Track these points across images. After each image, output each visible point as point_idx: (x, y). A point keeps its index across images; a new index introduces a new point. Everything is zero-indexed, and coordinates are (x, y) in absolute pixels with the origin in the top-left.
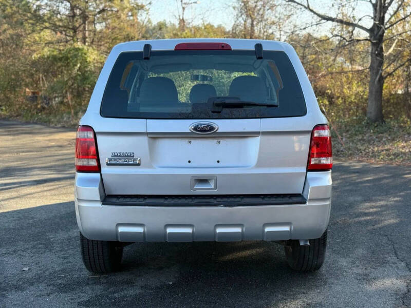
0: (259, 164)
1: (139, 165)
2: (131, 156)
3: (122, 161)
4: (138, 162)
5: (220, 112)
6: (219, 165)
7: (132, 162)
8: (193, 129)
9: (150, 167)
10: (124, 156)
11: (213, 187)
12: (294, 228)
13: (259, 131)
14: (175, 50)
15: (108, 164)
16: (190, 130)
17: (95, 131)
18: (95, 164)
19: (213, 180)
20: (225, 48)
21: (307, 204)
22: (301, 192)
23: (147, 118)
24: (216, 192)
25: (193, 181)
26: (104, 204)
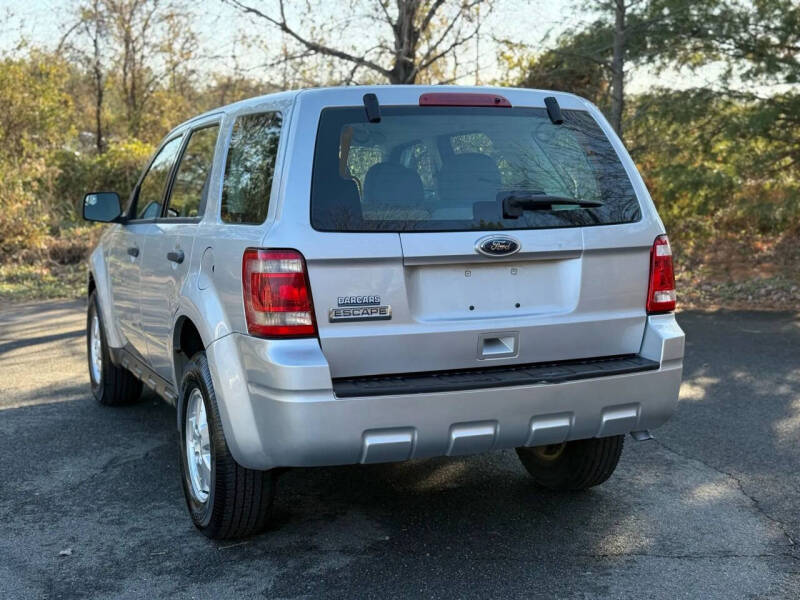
0: (582, 308)
1: (389, 318)
2: (375, 303)
3: (359, 313)
4: (388, 314)
5: (516, 218)
6: (519, 311)
7: (378, 315)
8: (483, 249)
9: (410, 321)
10: (362, 304)
11: (512, 351)
12: (642, 411)
13: (580, 248)
14: (421, 105)
15: (332, 321)
16: (477, 251)
17: (306, 258)
18: (307, 322)
19: (513, 339)
20: (501, 104)
21: (660, 370)
22: (636, 350)
23: (399, 232)
24: (516, 360)
25: (482, 342)
26: (339, 395)
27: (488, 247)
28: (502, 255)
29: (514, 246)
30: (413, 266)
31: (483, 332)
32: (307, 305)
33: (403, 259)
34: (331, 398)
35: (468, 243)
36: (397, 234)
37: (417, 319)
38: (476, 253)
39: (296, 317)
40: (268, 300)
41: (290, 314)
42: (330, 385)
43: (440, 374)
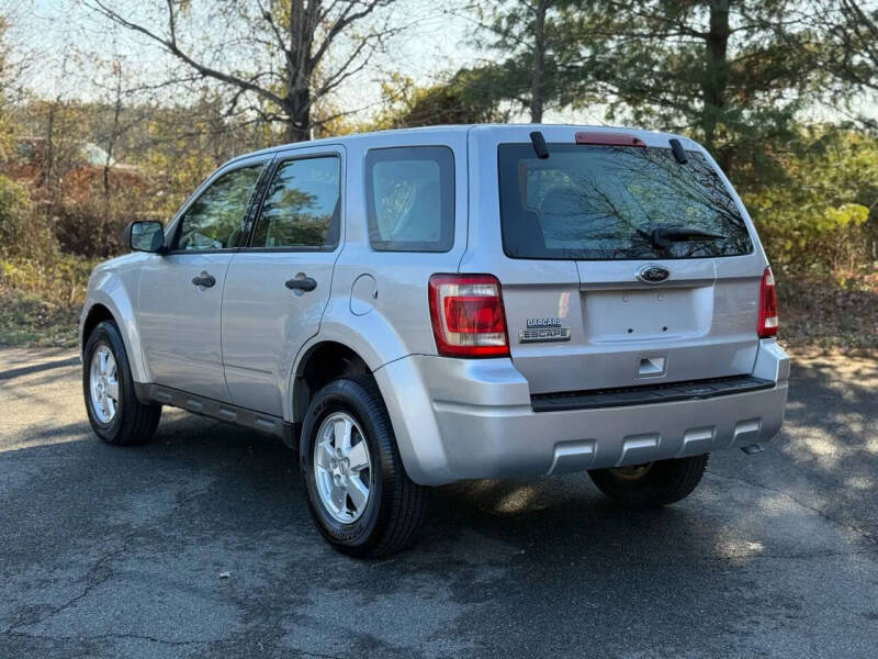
0: (714, 332)
1: (567, 340)
2: (557, 325)
3: (545, 335)
4: (568, 336)
6: (666, 334)
7: (559, 336)
8: (643, 276)
9: (584, 342)
10: (547, 326)
11: (661, 371)
13: (713, 277)
14: (577, 143)
15: (523, 342)
17: (501, 283)
18: (500, 342)
19: (662, 360)
20: (638, 144)
21: (775, 388)
22: (748, 371)
23: (576, 260)
24: (664, 379)
25: (639, 362)
26: (536, 410)
27: (648, 275)
28: (655, 283)
29: (666, 274)
30: (587, 291)
31: (641, 353)
32: (501, 326)
33: (580, 285)
34: (529, 413)
35: (632, 270)
36: (573, 262)
37: (591, 341)
38: (636, 280)
39: (489, 338)
40: (463, 322)
41: (483, 335)
42: (529, 402)
43: (606, 391)
